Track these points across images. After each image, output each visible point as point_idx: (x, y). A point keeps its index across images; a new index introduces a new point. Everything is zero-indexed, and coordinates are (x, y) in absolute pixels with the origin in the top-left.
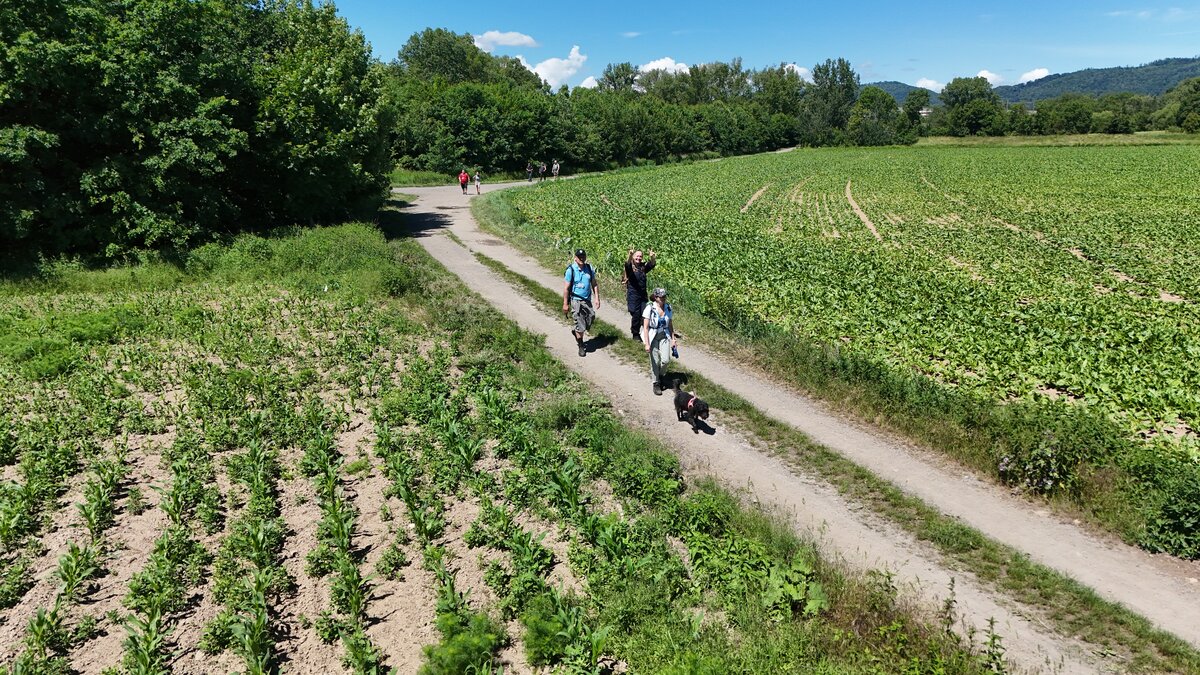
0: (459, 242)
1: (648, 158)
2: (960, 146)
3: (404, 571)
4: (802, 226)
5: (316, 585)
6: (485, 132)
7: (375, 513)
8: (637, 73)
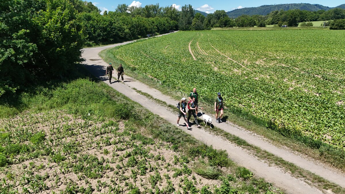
8: (128, 7)
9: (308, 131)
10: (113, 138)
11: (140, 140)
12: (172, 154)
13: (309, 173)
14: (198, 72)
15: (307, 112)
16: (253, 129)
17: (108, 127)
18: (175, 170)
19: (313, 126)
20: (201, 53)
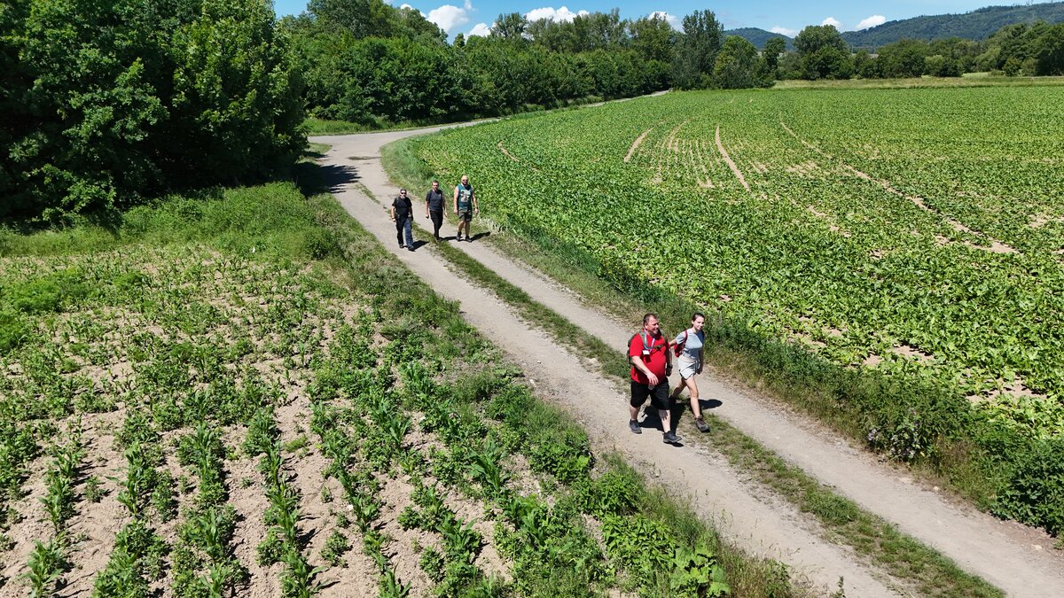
0: (372, 198)
1: (538, 104)
2: (812, 89)
3: (346, 556)
4: (679, 176)
5: (267, 574)
6: (390, 84)
7: (316, 494)
8: (525, 23)
16: (571, 280)
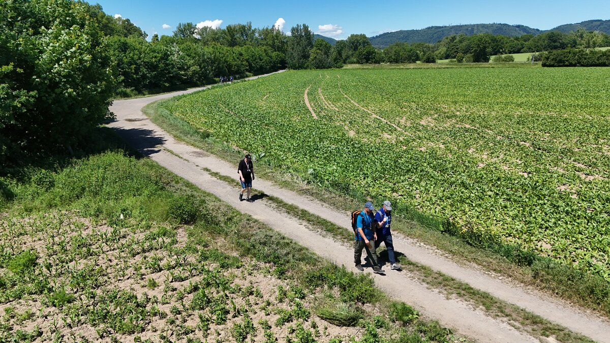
0: (178, 156)
8: (196, 28)
9: (511, 236)
10: (165, 259)
11: (216, 262)
12: (275, 284)
13: (516, 309)
14: (321, 140)
15: (508, 204)
16: (417, 234)
17: (157, 238)
18: (280, 312)
19: (519, 228)
20: (326, 107)
